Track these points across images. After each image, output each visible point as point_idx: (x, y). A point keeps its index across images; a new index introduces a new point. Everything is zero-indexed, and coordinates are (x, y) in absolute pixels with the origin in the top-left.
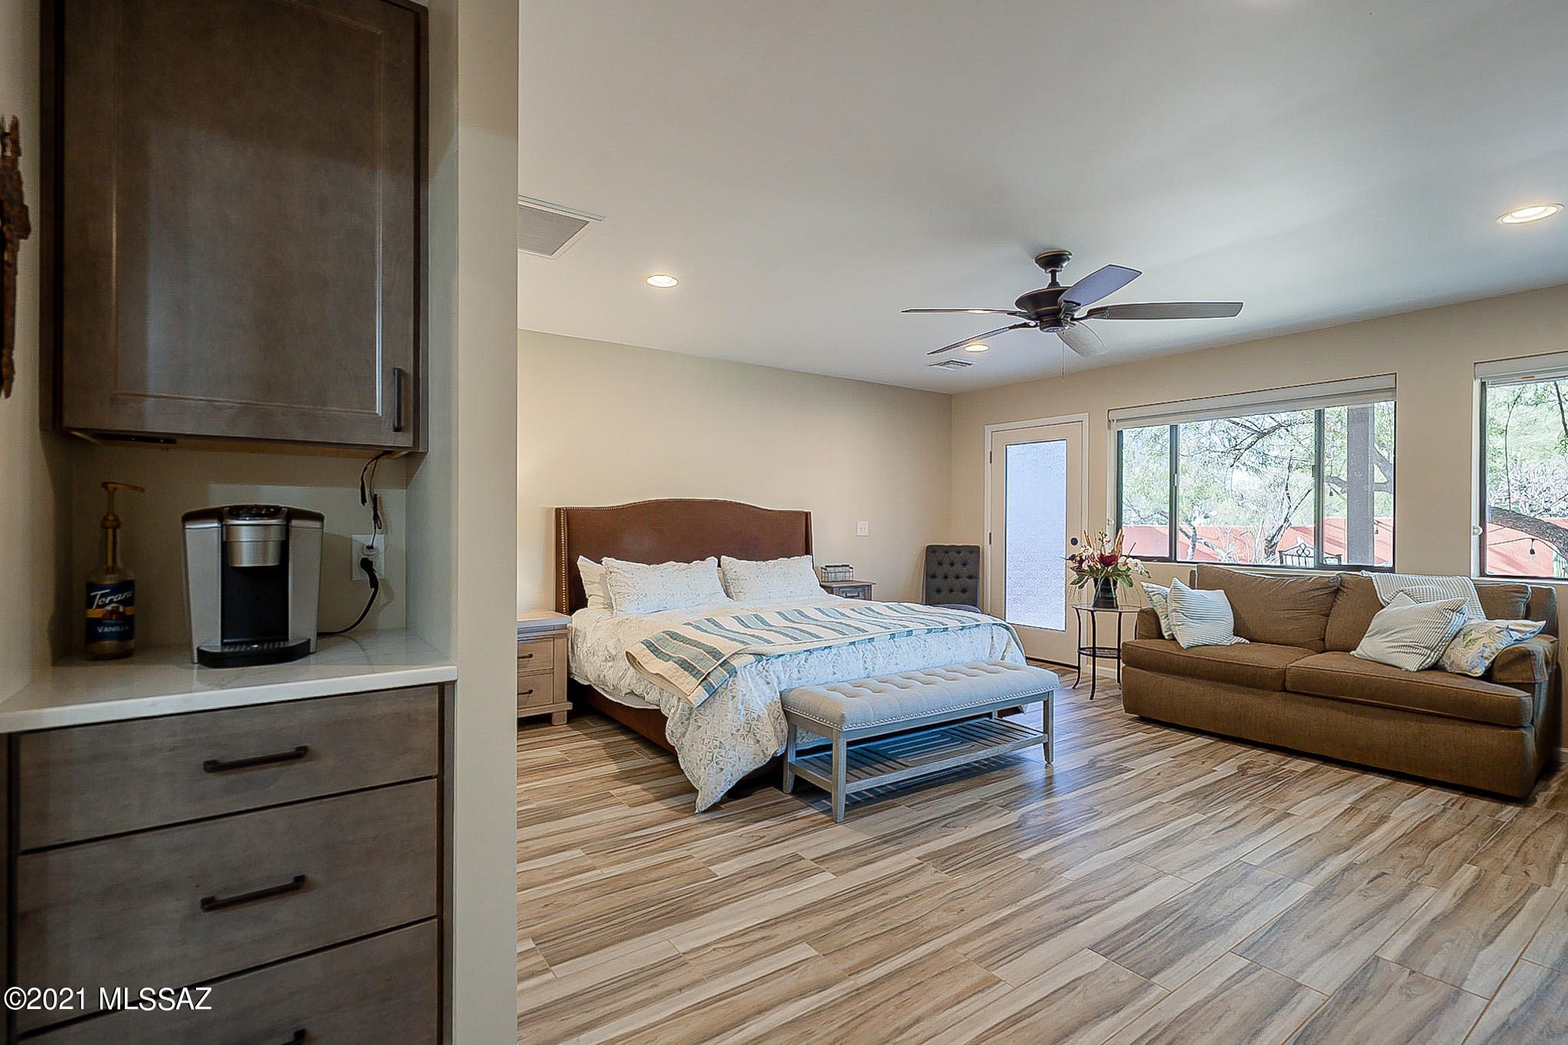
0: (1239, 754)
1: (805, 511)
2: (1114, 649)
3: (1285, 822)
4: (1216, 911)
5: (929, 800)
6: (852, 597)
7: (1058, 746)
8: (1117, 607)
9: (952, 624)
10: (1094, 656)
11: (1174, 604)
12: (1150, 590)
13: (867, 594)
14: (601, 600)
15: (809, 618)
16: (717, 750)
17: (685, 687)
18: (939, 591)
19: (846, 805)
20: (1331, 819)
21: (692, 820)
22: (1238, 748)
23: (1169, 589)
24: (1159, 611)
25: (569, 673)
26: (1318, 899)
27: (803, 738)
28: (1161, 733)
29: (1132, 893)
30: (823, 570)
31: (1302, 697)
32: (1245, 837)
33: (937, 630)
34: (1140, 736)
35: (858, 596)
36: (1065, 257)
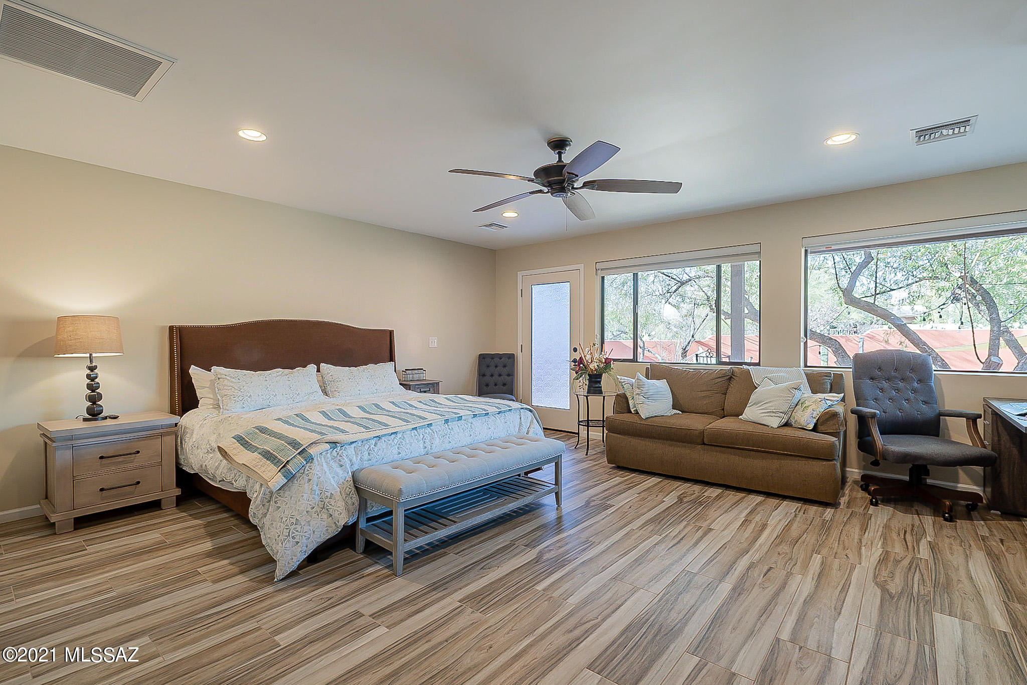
0: (677, 487)
1: (390, 329)
2: (600, 421)
3: (710, 536)
4: (674, 616)
5: (472, 546)
6: (425, 392)
7: (565, 492)
8: (602, 393)
9: (491, 410)
10: (588, 426)
11: (638, 390)
12: (622, 381)
13: (436, 389)
14: (211, 401)
15: (384, 409)
16: (294, 526)
17: (267, 474)
18: (487, 385)
19: (405, 559)
20: (736, 530)
21: (270, 589)
22: (677, 483)
23: (634, 380)
24: (628, 395)
25: (178, 464)
26: (736, 595)
27: (373, 507)
28: (631, 476)
29: (617, 609)
30: (404, 373)
31: (713, 448)
32: (687, 550)
33: (480, 415)
34: (618, 480)
35: (429, 391)
36: (568, 143)
